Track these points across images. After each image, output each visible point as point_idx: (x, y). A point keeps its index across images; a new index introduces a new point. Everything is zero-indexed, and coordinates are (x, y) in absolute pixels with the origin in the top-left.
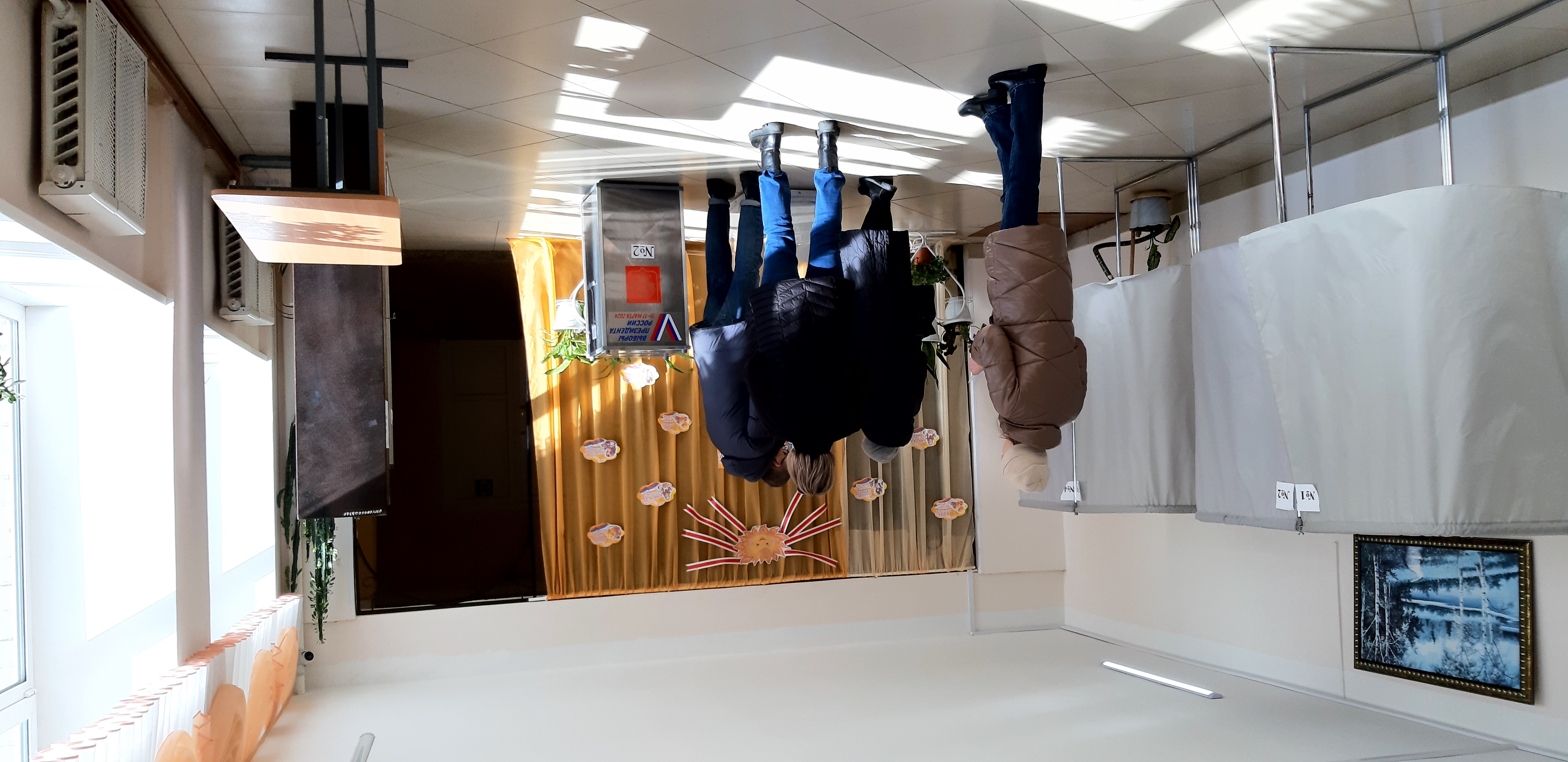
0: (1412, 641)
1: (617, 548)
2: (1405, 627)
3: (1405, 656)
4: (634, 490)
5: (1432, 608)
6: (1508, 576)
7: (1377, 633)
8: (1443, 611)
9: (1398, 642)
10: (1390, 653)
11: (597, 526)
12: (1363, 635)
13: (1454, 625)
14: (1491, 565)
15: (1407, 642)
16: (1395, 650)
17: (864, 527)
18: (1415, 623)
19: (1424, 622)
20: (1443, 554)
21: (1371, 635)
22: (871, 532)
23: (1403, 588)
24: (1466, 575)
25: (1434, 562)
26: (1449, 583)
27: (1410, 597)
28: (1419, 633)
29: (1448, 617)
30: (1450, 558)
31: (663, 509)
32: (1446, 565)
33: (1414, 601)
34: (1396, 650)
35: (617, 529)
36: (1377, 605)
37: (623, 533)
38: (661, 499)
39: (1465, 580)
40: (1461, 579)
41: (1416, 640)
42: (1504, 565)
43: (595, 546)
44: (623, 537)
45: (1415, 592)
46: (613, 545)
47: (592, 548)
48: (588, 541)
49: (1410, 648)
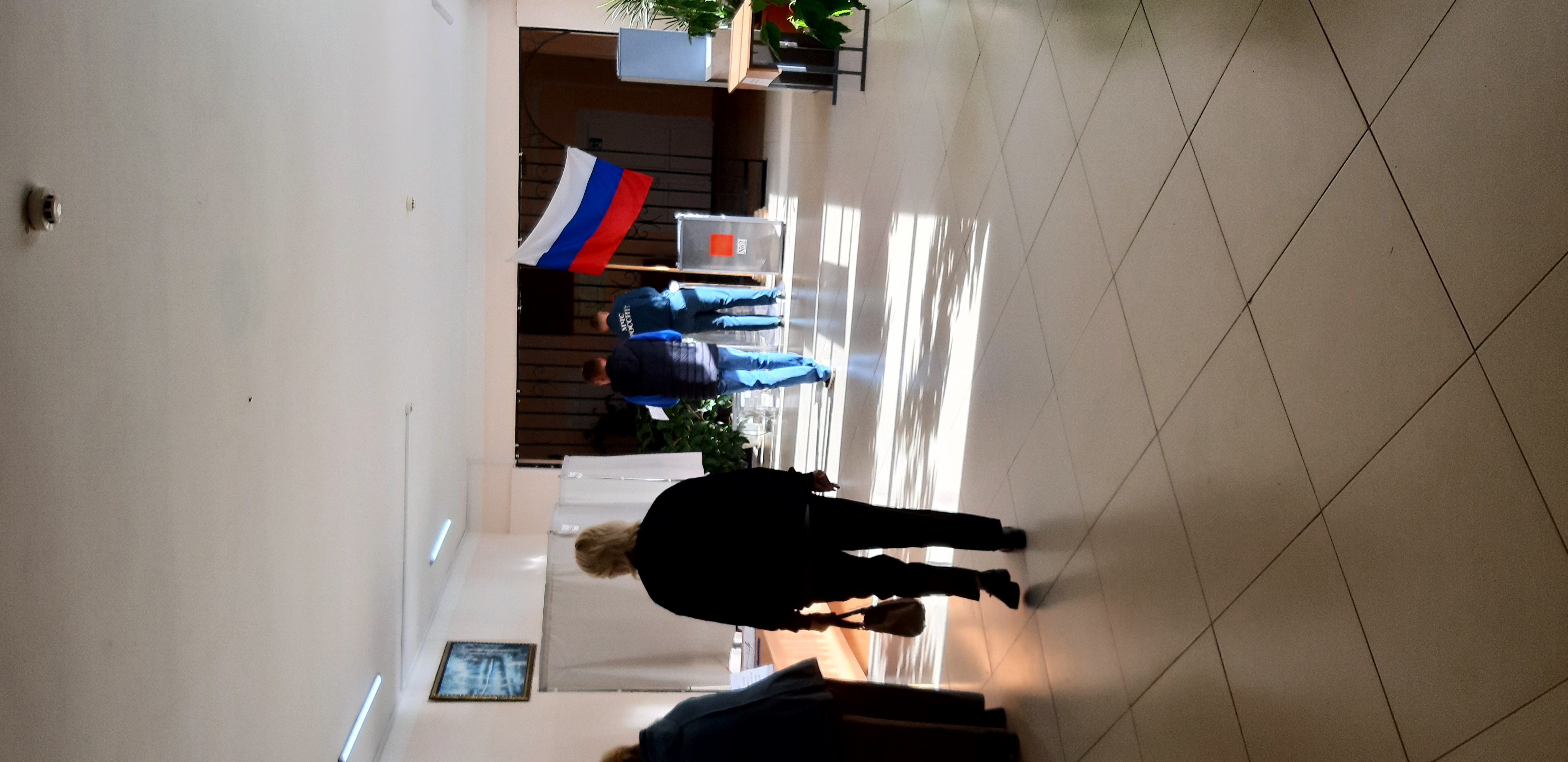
0: (467, 661)
2: (475, 659)
3: (456, 657)
5: (487, 669)
6: (508, 695)
7: (471, 650)
8: (486, 673)
9: (464, 658)
10: (457, 653)
12: (468, 644)
13: (477, 676)
14: (514, 687)
15: (465, 660)
16: (459, 655)
18: (478, 663)
19: (478, 666)
20: (521, 672)
21: (470, 647)
23: (500, 659)
24: (509, 681)
25: (517, 670)
26: (503, 674)
27: (494, 662)
28: (472, 664)
29: (482, 674)
30: (519, 675)
32: (514, 674)
33: (492, 663)
36: (489, 650)
39: (505, 680)
40: (506, 678)
41: (467, 663)
42: (515, 692)
45: (498, 664)
49: (460, 661)
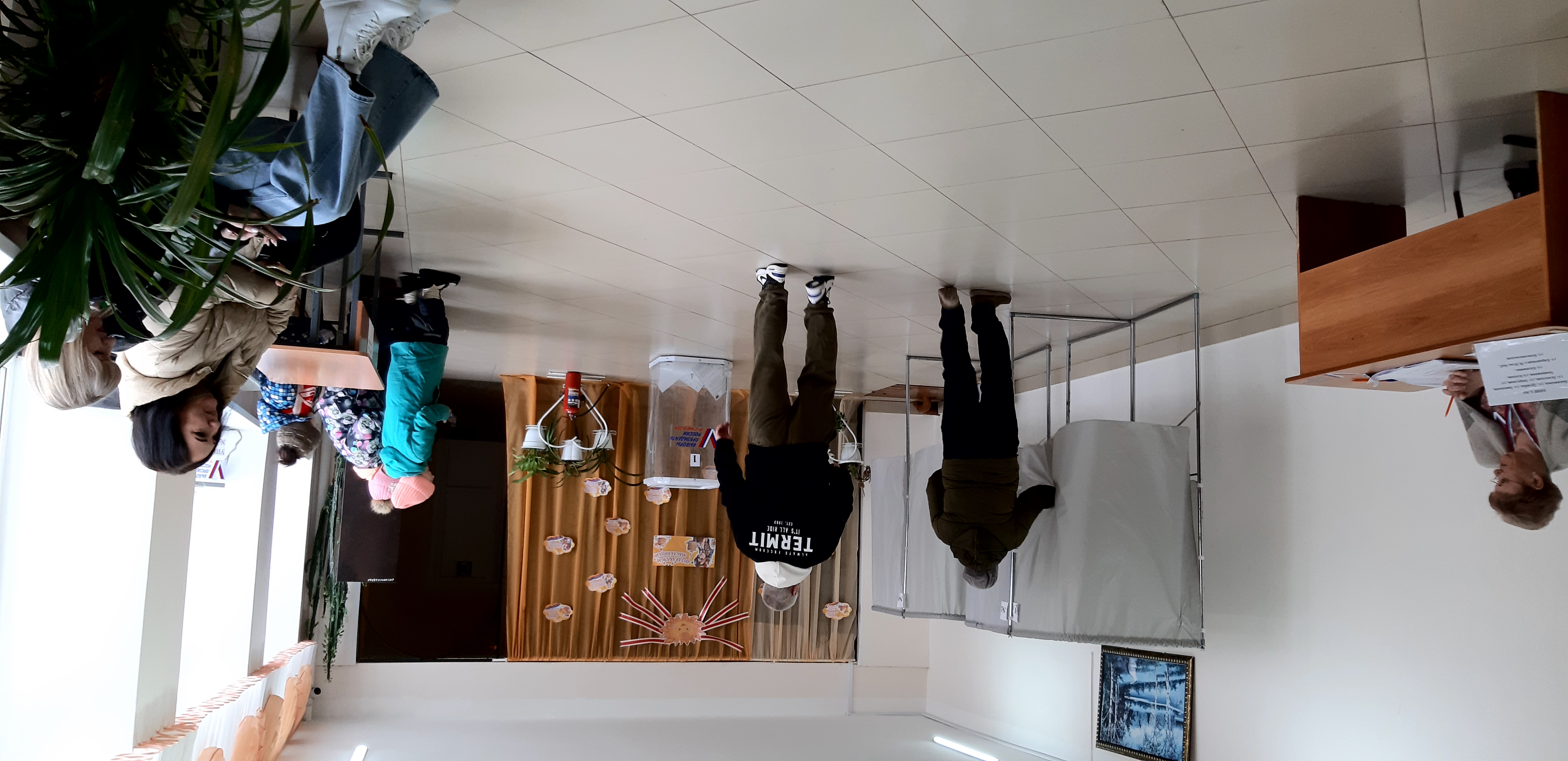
0: (1128, 727)
1: (565, 624)
2: (1125, 717)
3: (1124, 738)
4: (584, 577)
5: (1141, 703)
6: (1180, 682)
7: (1110, 721)
8: (1146, 705)
9: (1121, 728)
10: (1116, 736)
11: (551, 605)
12: (1101, 722)
13: (1151, 716)
14: (1172, 674)
15: (1126, 728)
16: (1118, 734)
17: (767, 621)
18: (1130, 714)
19: (1136, 714)
20: (1148, 664)
21: (1106, 722)
22: (772, 625)
23: (1126, 688)
24: (1160, 680)
25: (1143, 670)
26: (1151, 685)
27: (1129, 695)
28: (1133, 722)
29: (1148, 710)
30: (1152, 667)
31: (605, 595)
32: (1149, 672)
33: (1131, 698)
35: (566, 609)
36: (1110, 701)
37: (572, 612)
38: (604, 587)
39: (1160, 683)
40: (1156, 683)
41: (1130, 727)
42: (1178, 673)
43: (548, 621)
44: (571, 616)
45: (1132, 691)
46: (563, 621)
47: (545, 622)
48: (543, 616)
49: (1126, 734)
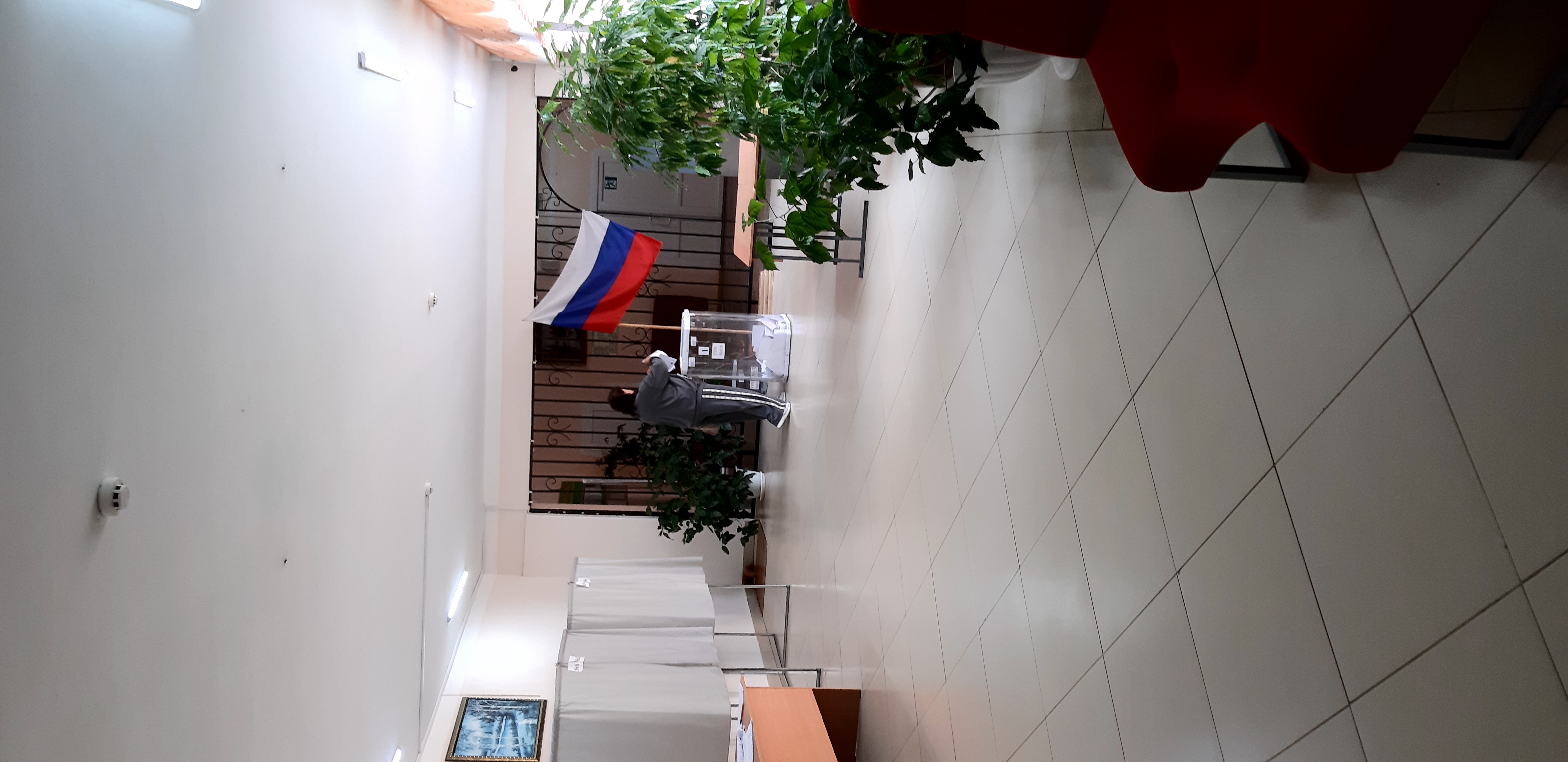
0: (481, 719)
2: (489, 717)
3: (471, 716)
5: (500, 728)
6: (519, 754)
7: (485, 706)
8: (499, 732)
9: (480, 715)
12: (483, 701)
13: (490, 734)
14: (525, 748)
15: (480, 717)
16: (475, 713)
18: (491, 721)
19: (492, 725)
20: (532, 731)
21: (484, 704)
23: (513, 717)
24: (520, 741)
25: (528, 730)
26: (515, 734)
27: (507, 720)
28: (485, 722)
29: (495, 733)
30: (530, 734)
32: (526, 733)
33: (504, 721)
34: (473, 713)
36: (501, 707)
39: (517, 740)
40: (517, 738)
41: (481, 722)
45: (510, 722)
49: (476, 718)
